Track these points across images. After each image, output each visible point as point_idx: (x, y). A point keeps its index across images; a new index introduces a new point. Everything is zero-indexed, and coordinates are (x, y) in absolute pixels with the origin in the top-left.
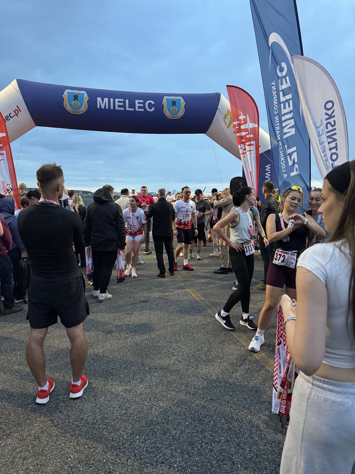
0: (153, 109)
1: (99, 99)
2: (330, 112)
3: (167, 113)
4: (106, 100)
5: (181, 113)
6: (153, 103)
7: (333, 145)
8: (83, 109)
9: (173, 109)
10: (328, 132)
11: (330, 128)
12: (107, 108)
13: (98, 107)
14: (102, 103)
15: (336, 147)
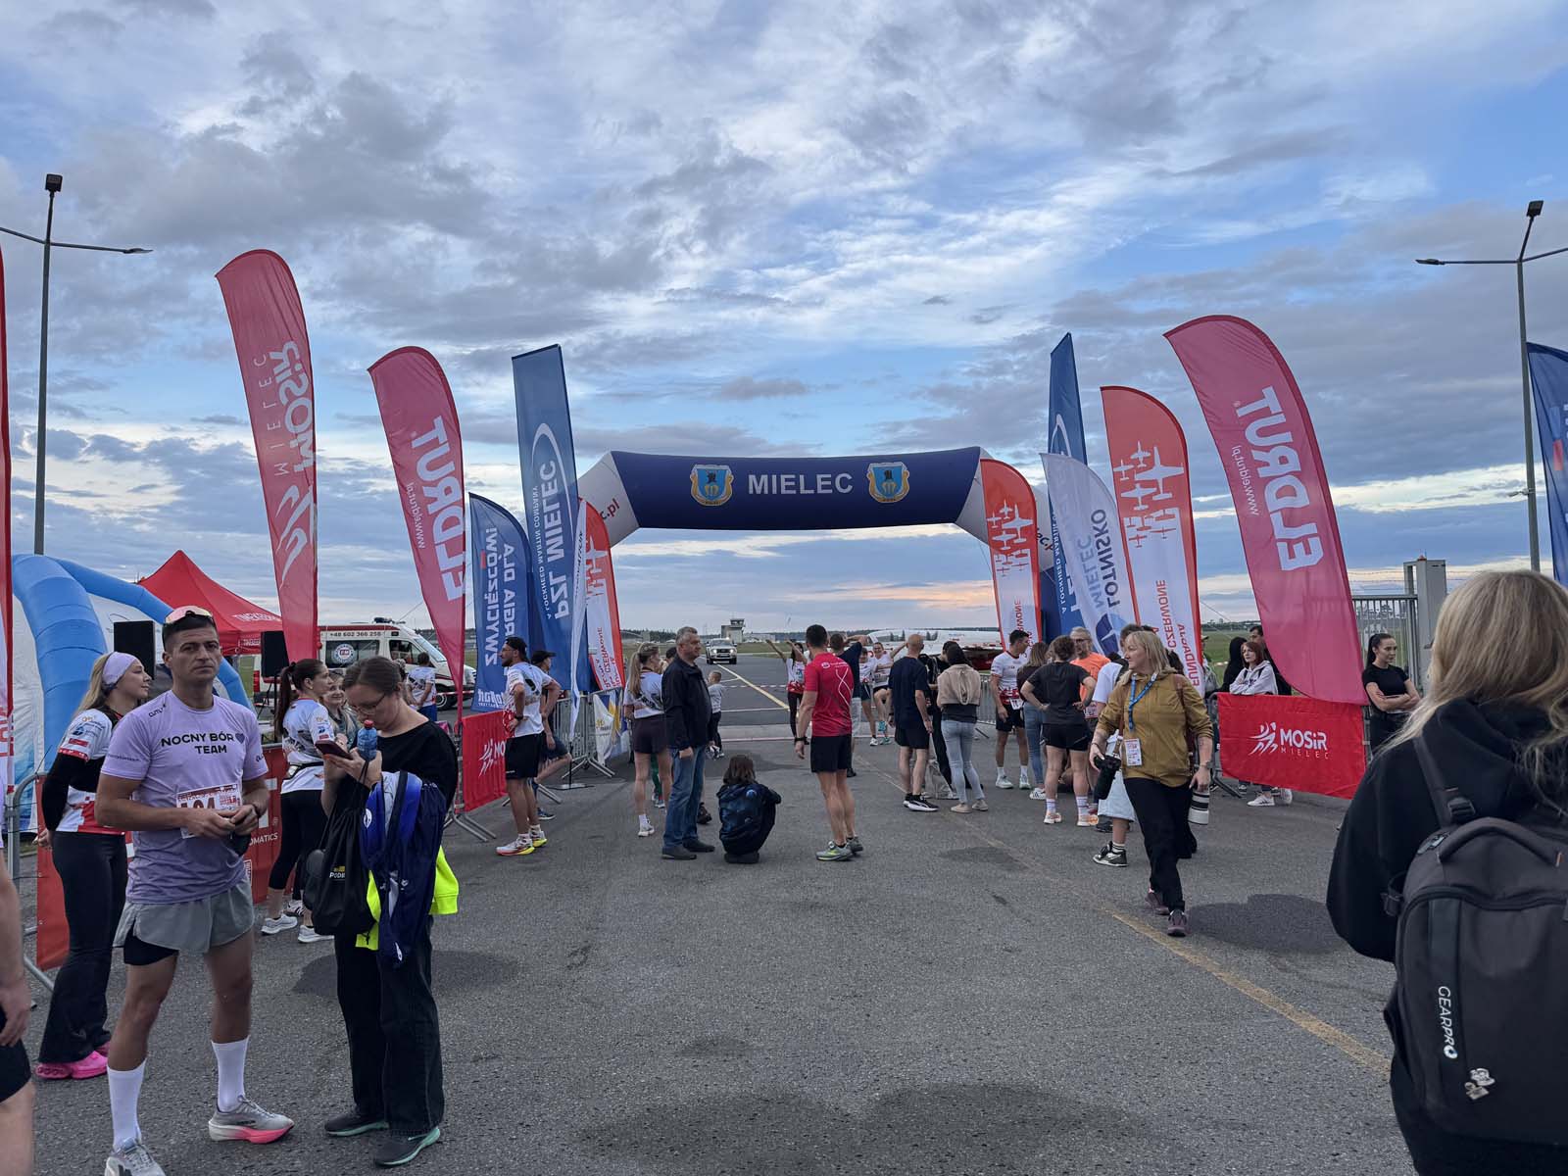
0: (850, 488)
1: (752, 478)
2: (1100, 526)
3: (876, 494)
4: (765, 478)
5: (903, 491)
6: (849, 477)
7: (1109, 571)
8: (725, 495)
9: (886, 486)
10: (1100, 553)
11: (1103, 548)
12: (766, 492)
13: (751, 492)
14: (757, 485)
15: (1113, 575)
